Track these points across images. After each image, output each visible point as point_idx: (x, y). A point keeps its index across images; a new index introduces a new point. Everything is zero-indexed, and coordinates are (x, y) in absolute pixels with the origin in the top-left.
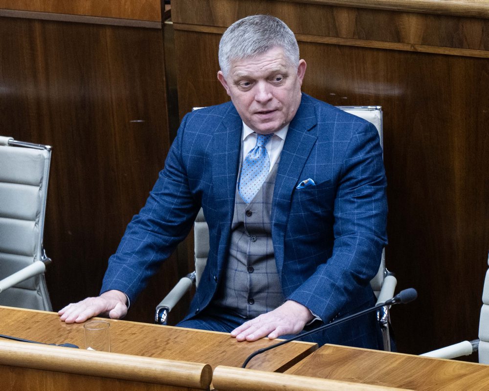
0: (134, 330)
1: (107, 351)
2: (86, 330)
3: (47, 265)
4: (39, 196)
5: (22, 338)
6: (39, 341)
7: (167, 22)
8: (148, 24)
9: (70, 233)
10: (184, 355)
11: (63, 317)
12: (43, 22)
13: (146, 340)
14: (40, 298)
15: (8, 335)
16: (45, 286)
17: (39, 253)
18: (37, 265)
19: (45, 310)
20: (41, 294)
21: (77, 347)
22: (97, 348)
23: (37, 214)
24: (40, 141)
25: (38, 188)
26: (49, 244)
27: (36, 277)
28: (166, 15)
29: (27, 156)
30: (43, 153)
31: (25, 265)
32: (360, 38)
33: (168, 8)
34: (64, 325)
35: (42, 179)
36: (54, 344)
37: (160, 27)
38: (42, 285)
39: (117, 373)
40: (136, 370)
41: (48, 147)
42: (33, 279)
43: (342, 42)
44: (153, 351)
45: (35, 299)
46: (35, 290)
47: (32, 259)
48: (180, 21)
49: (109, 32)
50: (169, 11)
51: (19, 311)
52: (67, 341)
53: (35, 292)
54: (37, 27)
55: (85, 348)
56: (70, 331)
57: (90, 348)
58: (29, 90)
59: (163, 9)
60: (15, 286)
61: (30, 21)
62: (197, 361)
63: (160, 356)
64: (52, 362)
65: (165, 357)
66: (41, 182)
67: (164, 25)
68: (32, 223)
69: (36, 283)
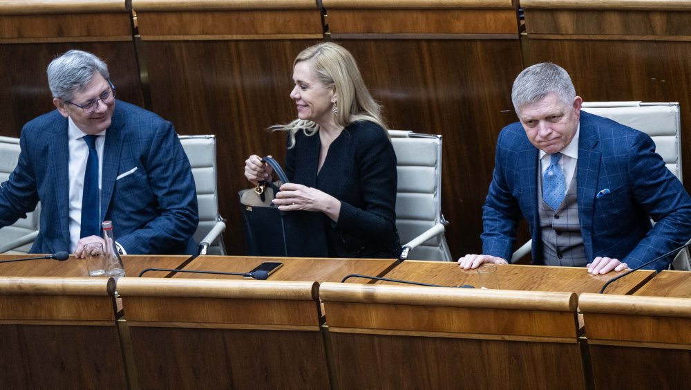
0: (516, 271)
1: (496, 288)
2: (479, 274)
3: (446, 227)
4: (435, 175)
5: (430, 284)
6: (444, 285)
7: (523, 34)
8: (508, 36)
9: (461, 201)
10: (556, 287)
11: (461, 266)
12: (428, 41)
13: (526, 277)
14: (442, 252)
15: (420, 282)
16: (445, 242)
17: (439, 218)
18: (438, 227)
19: (447, 261)
20: (443, 249)
21: (474, 288)
22: (488, 287)
23: (435, 188)
24: (433, 132)
25: (434, 168)
26: (446, 210)
27: (438, 235)
28: (522, 28)
29: (424, 144)
30: (435, 141)
31: (429, 227)
32: (671, 34)
33: (522, 22)
34: (463, 271)
35: (436, 161)
36: (456, 287)
37: (517, 37)
38: (443, 242)
39: (505, 305)
40: (520, 302)
41: (440, 136)
42: (436, 238)
43: (657, 38)
44: (532, 286)
45: (439, 253)
46: (437, 246)
47: (434, 222)
48: (533, 32)
49: (479, 44)
50: (524, 25)
51: (427, 263)
52: (466, 284)
53: (438, 248)
54: (424, 45)
55: (479, 287)
56: (467, 275)
57: (483, 288)
58: (422, 94)
59: (519, 23)
60: (422, 244)
61: (418, 41)
62: (566, 291)
63: (537, 289)
64: (455, 301)
65: (541, 290)
66: (436, 163)
67: (521, 36)
68: (432, 195)
69: (439, 241)
